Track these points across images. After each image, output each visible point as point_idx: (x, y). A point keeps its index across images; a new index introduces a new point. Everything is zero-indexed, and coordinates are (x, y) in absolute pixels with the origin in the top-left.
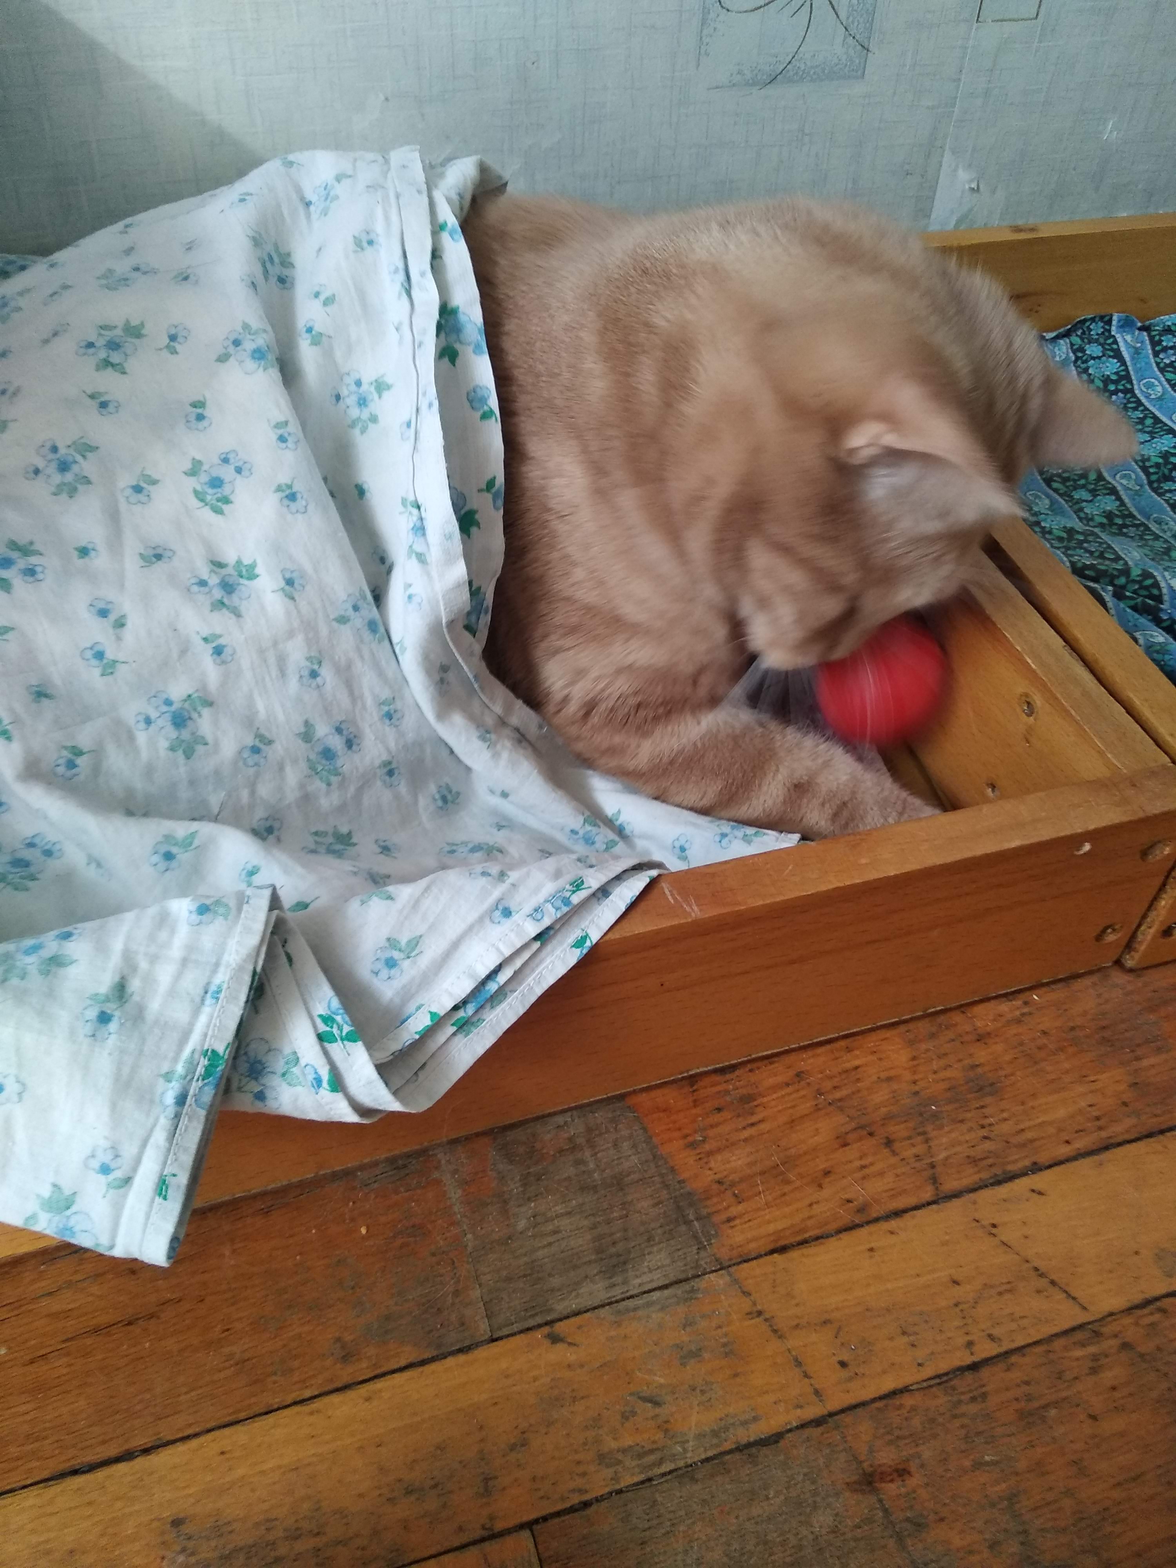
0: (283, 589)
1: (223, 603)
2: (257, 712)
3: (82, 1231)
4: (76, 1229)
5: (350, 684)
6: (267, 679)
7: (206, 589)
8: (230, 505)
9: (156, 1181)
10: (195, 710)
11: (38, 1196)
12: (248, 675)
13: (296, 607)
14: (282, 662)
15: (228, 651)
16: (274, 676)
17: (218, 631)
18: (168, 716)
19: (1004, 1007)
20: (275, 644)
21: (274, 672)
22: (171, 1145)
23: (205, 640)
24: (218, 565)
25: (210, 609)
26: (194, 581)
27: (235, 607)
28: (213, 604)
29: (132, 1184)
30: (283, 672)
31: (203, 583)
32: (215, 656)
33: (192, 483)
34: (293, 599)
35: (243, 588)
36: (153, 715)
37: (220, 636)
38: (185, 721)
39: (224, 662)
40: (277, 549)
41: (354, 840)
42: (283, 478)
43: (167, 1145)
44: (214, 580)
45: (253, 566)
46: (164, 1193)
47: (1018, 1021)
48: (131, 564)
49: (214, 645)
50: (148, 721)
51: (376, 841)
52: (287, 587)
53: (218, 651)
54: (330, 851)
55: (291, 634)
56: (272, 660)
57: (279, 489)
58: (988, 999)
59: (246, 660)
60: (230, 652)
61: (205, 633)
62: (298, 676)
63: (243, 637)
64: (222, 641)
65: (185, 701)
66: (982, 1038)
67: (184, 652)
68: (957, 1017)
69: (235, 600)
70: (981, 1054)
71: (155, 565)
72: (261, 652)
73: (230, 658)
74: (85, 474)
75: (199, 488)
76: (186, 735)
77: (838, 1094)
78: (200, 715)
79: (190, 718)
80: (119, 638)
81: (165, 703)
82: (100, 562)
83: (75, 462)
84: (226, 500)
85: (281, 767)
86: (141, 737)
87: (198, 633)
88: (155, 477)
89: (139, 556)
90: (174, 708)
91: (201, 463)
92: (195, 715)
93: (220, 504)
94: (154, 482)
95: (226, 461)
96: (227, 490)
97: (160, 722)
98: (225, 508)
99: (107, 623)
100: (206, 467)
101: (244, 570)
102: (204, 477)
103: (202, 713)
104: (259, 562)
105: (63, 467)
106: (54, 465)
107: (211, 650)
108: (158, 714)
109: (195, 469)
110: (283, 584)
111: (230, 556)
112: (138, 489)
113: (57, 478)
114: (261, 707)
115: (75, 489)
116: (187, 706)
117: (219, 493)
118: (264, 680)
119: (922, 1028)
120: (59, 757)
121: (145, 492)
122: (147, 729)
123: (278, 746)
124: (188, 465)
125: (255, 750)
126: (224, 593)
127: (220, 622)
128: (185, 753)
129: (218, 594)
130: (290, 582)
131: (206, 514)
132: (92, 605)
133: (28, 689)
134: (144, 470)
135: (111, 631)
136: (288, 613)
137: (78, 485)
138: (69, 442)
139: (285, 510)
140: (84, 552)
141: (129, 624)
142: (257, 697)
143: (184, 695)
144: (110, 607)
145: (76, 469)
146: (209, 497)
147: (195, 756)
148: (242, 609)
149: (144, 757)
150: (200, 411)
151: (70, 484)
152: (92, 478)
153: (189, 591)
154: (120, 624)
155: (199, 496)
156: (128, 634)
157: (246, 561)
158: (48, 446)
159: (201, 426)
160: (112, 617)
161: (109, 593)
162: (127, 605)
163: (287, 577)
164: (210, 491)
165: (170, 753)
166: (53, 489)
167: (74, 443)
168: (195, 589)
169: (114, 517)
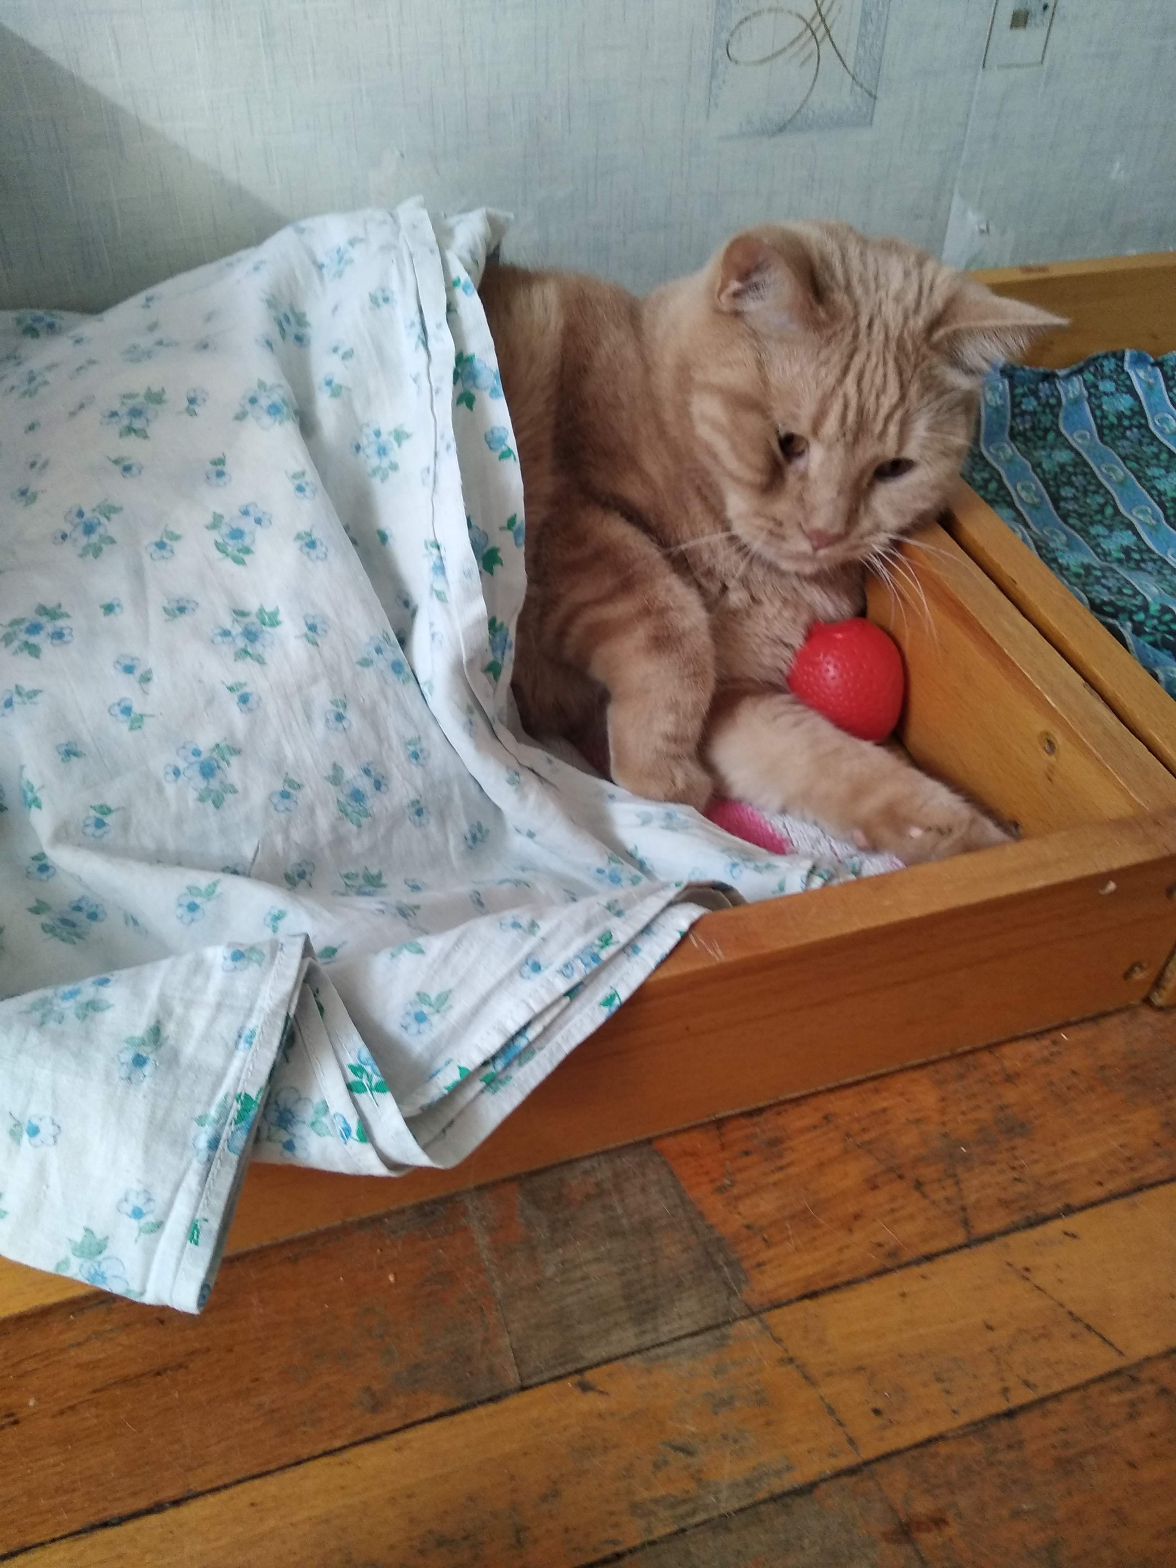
0: (305, 635)
1: (247, 653)
2: (286, 758)
3: (113, 1277)
4: (108, 1275)
5: (375, 725)
6: (294, 723)
7: (230, 639)
8: (251, 555)
9: (188, 1226)
10: (223, 758)
11: (70, 1241)
12: (274, 720)
13: (319, 653)
14: (307, 706)
15: (253, 700)
16: (300, 720)
17: (242, 679)
18: (196, 767)
19: (1032, 1047)
20: (300, 688)
21: (300, 717)
22: (203, 1190)
23: (231, 689)
24: (244, 614)
25: (233, 658)
26: (218, 631)
27: (259, 655)
28: (236, 654)
29: (163, 1231)
30: (309, 718)
31: (226, 633)
32: (241, 705)
33: (214, 535)
34: (316, 644)
35: (266, 636)
36: (182, 765)
37: (245, 684)
38: (213, 770)
39: (250, 710)
40: (299, 595)
41: (384, 881)
42: (303, 527)
43: (199, 1189)
44: (237, 630)
45: (275, 613)
46: (195, 1237)
47: (1046, 1061)
48: (155, 616)
49: (239, 693)
50: (177, 773)
51: (406, 881)
52: (310, 634)
53: (244, 699)
54: (360, 892)
55: (315, 679)
56: (297, 705)
57: (298, 537)
58: (1015, 1039)
59: (272, 707)
60: (256, 700)
61: (230, 682)
62: (324, 720)
63: (268, 684)
64: (247, 690)
65: (213, 750)
66: (1010, 1078)
67: (210, 702)
68: (986, 1057)
69: (258, 648)
70: (1011, 1095)
71: (179, 619)
72: (287, 698)
73: (256, 706)
74: (110, 534)
75: (220, 540)
76: (214, 784)
77: (866, 1137)
78: (228, 764)
79: (219, 767)
80: (145, 693)
81: (193, 754)
82: (125, 618)
83: (99, 524)
84: (247, 551)
85: (312, 811)
86: (170, 789)
87: (223, 683)
88: (178, 532)
89: (162, 609)
90: (202, 758)
91: (221, 517)
92: (223, 764)
93: (241, 555)
94: (177, 538)
95: (246, 513)
96: (247, 540)
97: (189, 773)
98: (247, 558)
99: (133, 679)
100: (226, 520)
101: (266, 617)
102: (225, 530)
103: (231, 761)
104: (282, 609)
105: (89, 529)
106: (81, 529)
107: (237, 699)
108: (186, 765)
109: (216, 523)
110: (306, 629)
111: (252, 605)
112: (161, 545)
113: (83, 541)
114: (289, 752)
115: (100, 549)
116: (215, 755)
117: (239, 543)
118: (290, 726)
119: (951, 1068)
120: (88, 818)
121: (168, 548)
122: (176, 781)
123: (307, 790)
124: (209, 520)
125: (285, 795)
126: (247, 641)
127: (245, 671)
128: (214, 802)
129: (241, 643)
130: (312, 628)
131: (228, 565)
132: (118, 662)
133: (57, 748)
134: (167, 526)
135: (138, 686)
136: (311, 658)
137: (103, 546)
138: (94, 506)
139: (306, 558)
140: (109, 609)
141: (155, 678)
142: (284, 743)
143: (212, 744)
144: (136, 662)
145: (100, 530)
146: (230, 549)
147: (225, 805)
148: (266, 656)
149: (174, 807)
150: (220, 468)
151: (95, 544)
152: (117, 537)
153: (213, 641)
154: (146, 679)
155: (220, 547)
156: (154, 688)
157: (269, 609)
158: (75, 511)
159: (221, 481)
160: (138, 673)
161: (134, 649)
162: (152, 660)
163: (309, 623)
164: (231, 542)
165: (199, 803)
166: (79, 551)
167: (99, 506)
168: (219, 639)
169: (138, 574)
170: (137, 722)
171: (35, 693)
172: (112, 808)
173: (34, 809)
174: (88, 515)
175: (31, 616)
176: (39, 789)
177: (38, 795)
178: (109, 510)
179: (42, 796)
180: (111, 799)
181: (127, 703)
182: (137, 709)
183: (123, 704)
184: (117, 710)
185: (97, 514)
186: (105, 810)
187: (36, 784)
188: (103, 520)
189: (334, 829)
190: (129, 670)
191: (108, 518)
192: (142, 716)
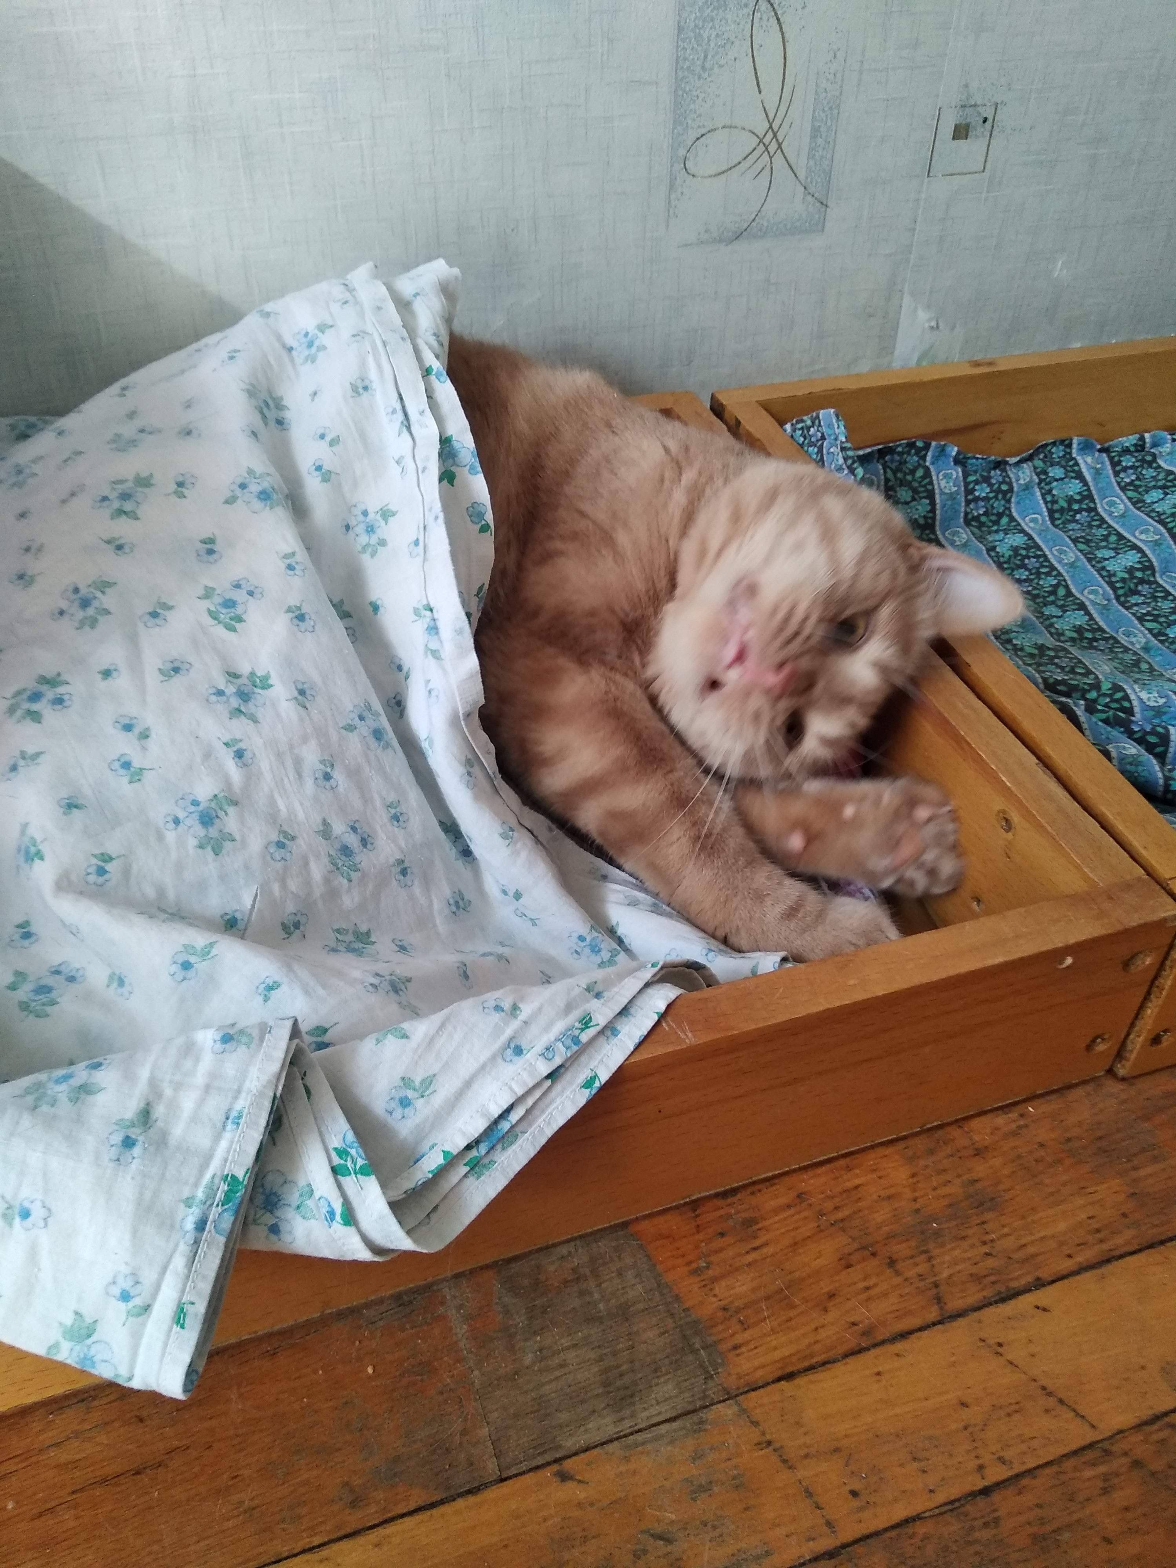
0: (296, 698)
1: (241, 711)
2: (279, 811)
3: (103, 1361)
4: (97, 1359)
5: (362, 787)
6: (286, 781)
7: (225, 698)
8: (243, 624)
9: (175, 1309)
10: (221, 809)
11: (61, 1324)
12: (268, 776)
13: (309, 715)
14: (298, 762)
15: (248, 755)
16: (291, 778)
17: (238, 736)
18: (196, 816)
19: (1000, 1120)
20: (291, 747)
21: (292, 775)
22: (190, 1271)
23: (227, 744)
24: (236, 676)
25: (228, 716)
26: (213, 691)
27: (252, 714)
28: (231, 713)
29: (151, 1313)
30: (299, 775)
31: (220, 693)
32: (237, 759)
33: (206, 604)
34: (305, 707)
35: (259, 697)
36: (181, 815)
37: (241, 740)
38: (211, 819)
39: (245, 765)
40: (289, 663)
41: (373, 939)
42: (293, 600)
43: (186, 1271)
44: (231, 690)
45: (267, 677)
46: (182, 1321)
47: (1015, 1134)
48: (152, 678)
49: (235, 749)
50: (177, 821)
51: (393, 941)
52: (300, 697)
53: (239, 755)
54: (350, 950)
55: (305, 739)
56: (289, 763)
57: (289, 610)
58: (984, 1113)
59: (265, 764)
60: (250, 755)
61: (226, 738)
62: (313, 779)
63: (262, 741)
64: (242, 745)
65: (212, 800)
66: (979, 1153)
67: (208, 755)
68: (955, 1132)
69: (251, 707)
70: (980, 1169)
71: (174, 679)
72: (279, 755)
73: (250, 761)
74: (105, 606)
75: (212, 608)
76: (213, 832)
77: (840, 1215)
78: (226, 814)
79: (217, 817)
80: (144, 749)
81: (192, 804)
82: (122, 682)
83: (95, 598)
84: (239, 619)
85: (306, 864)
86: (170, 836)
87: (219, 738)
88: (171, 603)
89: (158, 672)
90: (201, 808)
91: (214, 589)
92: (221, 814)
93: (233, 623)
94: (170, 608)
95: (238, 586)
96: (239, 610)
97: (189, 822)
98: (237, 625)
99: (132, 736)
100: (218, 591)
101: (258, 680)
102: (218, 600)
103: (228, 811)
104: (273, 674)
105: (85, 603)
106: (77, 603)
107: (232, 755)
108: (186, 814)
109: (208, 593)
110: (296, 693)
111: (245, 669)
112: (154, 615)
113: (80, 614)
114: (281, 804)
115: (96, 620)
116: (213, 805)
117: (232, 612)
118: (282, 780)
119: (920, 1144)
120: (89, 866)
121: (162, 617)
122: (176, 829)
123: (300, 841)
124: (201, 592)
125: (280, 845)
126: (241, 701)
127: (239, 728)
128: (213, 849)
129: (235, 702)
130: (302, 692)
131: (220, 631)
132: (117, 722)
133: (59, 802)
134: (160, 597)
135: (137, 742)
136: (301, 720)
137: (99, 617)
138: (90, 582)
139: (296, 629)
140: (107, 674)
141: (153, 735)
142: (277, 796)
143: (210, 795)
144: (135, 721)
145: (95, 603)
146: (222, 616)
147: (224, 851)
148: (259, 716)
149: (174, 855)
150: (209, 546)
151: (91, 617)
152: (112, 609)
153: (207, 701)
154: (145, 735)
155: (214, 615)
156: (152, 744)
157: (260, 673)
158: (71, 589)
159: (211, 558)
160: (137, 731)
161: (131, 709)
162: (150, 718)
163: (299, 687)
164: (224, 611)
165: (200, 850)
166: (77, 625)
167: (94, 582)
168: (214, 698)
169: (133, 640)
170: (136, 775)
171: (38, 755)
172: (113, 856)
173: (37, 862)
174: (84, 591)
175: (32, 685)
176: (42, 842)
177: (40, 847)
178: (104, 586)
179: (44, 848)
180: (112, 847)
181: (126, 759)
182: (136, 764)
183: (122, 760)
184: (117, 765)
185: (92, 589)
186: (107, 858)
187: (39, 837)
188: (99, 594)
189: (327, 881)
190: (128, 728)
191: (103, 592)
192: (141, 769)
